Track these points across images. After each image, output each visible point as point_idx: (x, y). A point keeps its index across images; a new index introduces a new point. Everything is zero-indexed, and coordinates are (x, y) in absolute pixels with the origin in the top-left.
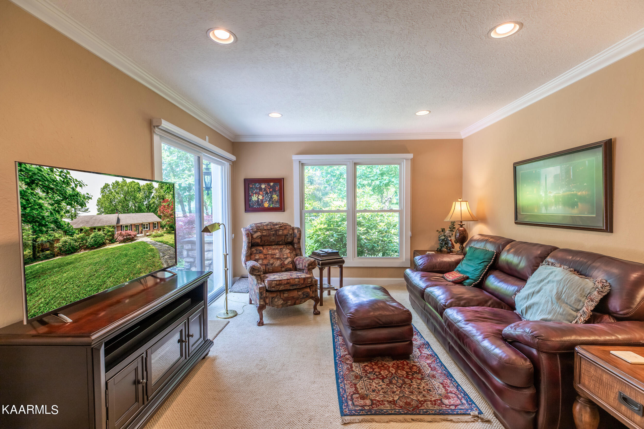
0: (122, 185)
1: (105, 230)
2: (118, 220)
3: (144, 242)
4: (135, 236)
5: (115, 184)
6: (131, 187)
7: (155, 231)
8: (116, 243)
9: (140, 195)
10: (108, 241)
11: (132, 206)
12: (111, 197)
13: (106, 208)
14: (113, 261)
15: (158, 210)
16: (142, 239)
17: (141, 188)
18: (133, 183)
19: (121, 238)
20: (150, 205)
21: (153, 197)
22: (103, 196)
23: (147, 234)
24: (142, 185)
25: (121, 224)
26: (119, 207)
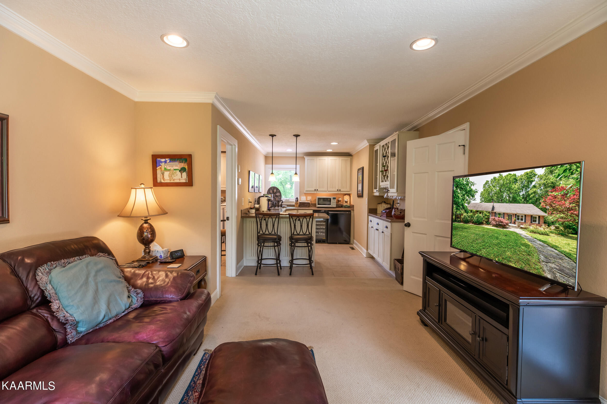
0: (498, 179)
1: (483, 213)
2: (493, 208)
3: (517, 234)
4: (507, 224)
5: (493, 180)
6: (507, 179)
7: (533, 226)
8: (490, 225)
9: (516, 186)
10: (485, 222)
11: (506, 197)
12: (490, 190)
13: (485, 198)
14: (487, 238)
15: (542, 201)
16: (513, 229)
17: (518, 179)
18: (509, 175)
19: (494, 223)
20: (529, 195)
21: (534, 186)
22: (484, 190)
23: (521, 226)
24: (519, 176)
25: (495, 211)
26: (495, 198)
